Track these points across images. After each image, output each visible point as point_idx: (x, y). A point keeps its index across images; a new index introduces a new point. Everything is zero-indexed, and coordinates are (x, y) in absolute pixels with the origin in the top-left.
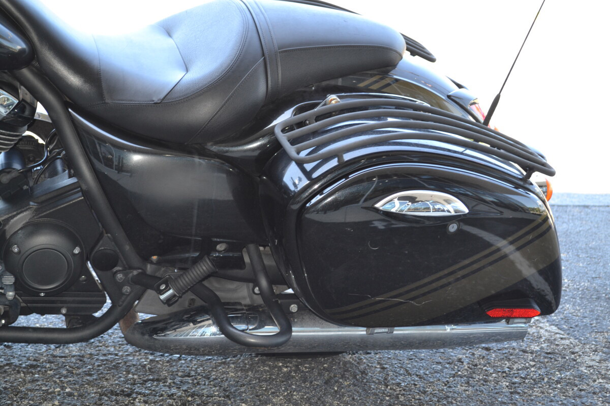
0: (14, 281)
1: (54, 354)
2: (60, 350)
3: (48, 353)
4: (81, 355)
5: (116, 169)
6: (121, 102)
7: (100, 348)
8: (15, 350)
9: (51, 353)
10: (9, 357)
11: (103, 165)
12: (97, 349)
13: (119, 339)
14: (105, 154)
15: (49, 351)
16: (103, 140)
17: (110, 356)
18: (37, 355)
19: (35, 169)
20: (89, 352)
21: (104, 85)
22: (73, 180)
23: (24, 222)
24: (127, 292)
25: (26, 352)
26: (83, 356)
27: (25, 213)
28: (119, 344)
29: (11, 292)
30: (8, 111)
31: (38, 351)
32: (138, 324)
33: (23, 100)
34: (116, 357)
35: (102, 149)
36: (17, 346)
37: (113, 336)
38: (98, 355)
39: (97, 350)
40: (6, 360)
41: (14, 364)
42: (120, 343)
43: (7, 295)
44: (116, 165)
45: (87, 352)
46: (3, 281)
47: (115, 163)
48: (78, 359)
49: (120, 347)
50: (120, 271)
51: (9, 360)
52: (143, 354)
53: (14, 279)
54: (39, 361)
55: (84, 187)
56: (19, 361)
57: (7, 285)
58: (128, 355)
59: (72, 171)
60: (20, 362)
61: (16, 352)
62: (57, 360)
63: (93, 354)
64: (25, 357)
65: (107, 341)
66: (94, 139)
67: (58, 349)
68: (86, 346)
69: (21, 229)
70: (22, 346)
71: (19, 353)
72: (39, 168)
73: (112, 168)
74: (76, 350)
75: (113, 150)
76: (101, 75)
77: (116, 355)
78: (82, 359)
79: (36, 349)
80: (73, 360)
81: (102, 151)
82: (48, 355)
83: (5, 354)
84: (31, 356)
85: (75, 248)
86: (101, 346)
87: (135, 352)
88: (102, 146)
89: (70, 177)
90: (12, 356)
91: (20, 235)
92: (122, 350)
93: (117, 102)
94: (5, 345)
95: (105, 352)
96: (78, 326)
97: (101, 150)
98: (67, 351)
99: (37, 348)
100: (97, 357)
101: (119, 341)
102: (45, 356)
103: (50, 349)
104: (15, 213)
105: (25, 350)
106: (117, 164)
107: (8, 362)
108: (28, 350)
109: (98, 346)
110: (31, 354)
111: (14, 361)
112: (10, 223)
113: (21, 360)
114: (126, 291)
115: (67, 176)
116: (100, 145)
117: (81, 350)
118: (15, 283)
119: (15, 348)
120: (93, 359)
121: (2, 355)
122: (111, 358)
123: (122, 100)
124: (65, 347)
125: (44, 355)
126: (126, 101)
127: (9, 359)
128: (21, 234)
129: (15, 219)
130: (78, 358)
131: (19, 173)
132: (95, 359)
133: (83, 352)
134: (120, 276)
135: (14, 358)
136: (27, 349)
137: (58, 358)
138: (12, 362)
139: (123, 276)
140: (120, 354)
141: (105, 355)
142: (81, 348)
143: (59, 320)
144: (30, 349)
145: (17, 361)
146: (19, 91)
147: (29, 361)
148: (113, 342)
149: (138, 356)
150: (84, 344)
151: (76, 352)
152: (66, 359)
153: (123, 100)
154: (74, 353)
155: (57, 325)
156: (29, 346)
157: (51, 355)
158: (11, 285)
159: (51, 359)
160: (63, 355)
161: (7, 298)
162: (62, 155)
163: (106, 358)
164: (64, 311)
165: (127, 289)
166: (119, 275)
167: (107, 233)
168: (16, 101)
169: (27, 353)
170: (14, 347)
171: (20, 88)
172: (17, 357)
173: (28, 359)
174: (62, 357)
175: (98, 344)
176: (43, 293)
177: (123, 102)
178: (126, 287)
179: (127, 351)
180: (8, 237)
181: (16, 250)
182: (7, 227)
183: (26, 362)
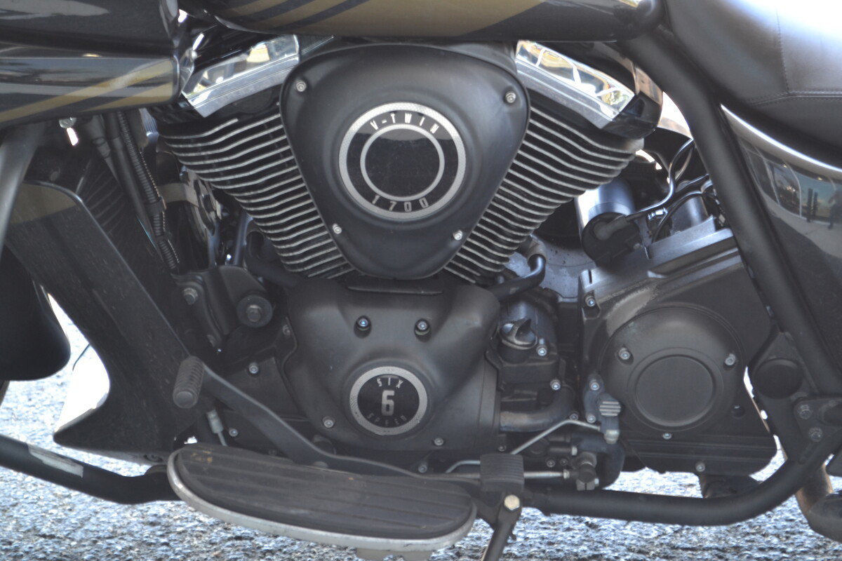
0: (619, 411)
1: (673, 542)
2: (681, 536)
3: (662, 541)
4: (721, 547)
5: (804, 215)
6: (819, 93)
7: (753, 537)
8: (605, 533)
9: (667, 541)
10: (596, 544)
11: (779, 205)
12: (747, 538)
13: (785, 523)
14: (782, 183)
15: (664, 537)
16: (777, 158)
17: (772, 553)
18: (643, 543)
19: (653, 215)
20: (734, 544)
21: (786, 63)
22: (725, 234)
23: (639, 308)
24: (816, 437)
25: (623, 537)
26: (723, 550)
27: (640, 292)
28: (787, 532)
29: (612, 429)
30: (618, 113)
31: (645, 537)
32: (833, 496)
33: (641, 93)
34: (784, 555)
35: (776, 174)
36: (609, 525)
37: (774, 517)
38: (750, 549)
39: (747, 541)
40: (591, 549)
41: (606, 557)
42: (788, 529)
43: (606, 435)
44: (803, 207)
45: (730, 542)
46: (601, 410)
47: (803, 202)
48: (716, 555)
49: (787, 538)
50: (804, 399)
51: (596, 549)
52: (831, 553)
53: (619, 407)
54: (648, 553)
55: (746, 247)
56: (614, 551)
57: (606, 418)
58: (805, 552)
59: (722, 219)
60: (616, 555)
61: (607, 535)
62: (678, 554)
63: (742, 547)
64: (623, 545)
65: (765, 525)
66: (762, 156)
67: (678, 535)
68: (727, 533)
69: (634, 319)
70: (615, 526)
71: (612, 538)
72: (659, 212)
73: (798, 213)
74: (711, 539)
75: (796, 176)
76: (780, 46)
77: (783, 551)
78: (721, 554)
79: (641, 533)
80: (707, 555)
81: (776, 179)
82: (662, 544)
83: (588, 539)
84: (634, 544)
85: (727, 356)
86: (753, 534)
87: (816, 548)
88: (775, 169)
89: (718, 227)
90: (600, 542)
91: (634, 331)
92: (792, 543)
93: (810, 93)
94: (587, 523)
95: (763, 545)
96: (724, 495)
97: (775, 177)
98: (695, 539)
99: (642, 530)
100: (749, 552)
101: (785, 527)
102: (657, 546)
103: (664, 534)
104: (623, 291)
105: (622, 534)
106: (805, 205)
107: (596, 553)
108: (628, 534)
109: (748, 534)
110: (632, 540)
111: (605, 552)
112: (615, 309)
113: (617, 551)
114: (816, 435)
115: (712, 227)
116: (772, 167)
117: (720, 539)
118: (620, 415)
119: (605, 530)
120: (742, 555)
121: (584, 540)
122: (774, 555)
123: (819, 90)
124: (691, 532)
125: (655, 544)
126: (827, 90)
127: (597, 547)
128: (633, 329)
129: (623, 302)
130: (716, 552)
131: (628, 221)
132: (745, 557)
133: (723, 542)
134: (804, 408)
135: (604, 545)
136: (625, 532)
137: (680, 551)
138: (602, 552)
139: (810, 409)
140: (790, 549)
141: (762, 550)
142: (719, 536)
143: (675, 483)
144: (631, 533)
145: (610, 552)
146: (635, 76)
147: (631, 554)
148: (775, 527)
149: (822, 555)
150: (723, 528)
151: (711, 542)
152: (694, 553)
153: (823, 90)
154: (707, 544)
155: (673, 491)
156: (629, 527)
157: (668, 544)
158: (615, 417)
159: (669, 551)
160: (688, 546)
161: (605, 441)
162: (703, 189)
163: (766, 556)
164: (700, 468)
165: (816, 433)
166: (802, 407)
167: (782, 331)
168: (631, 95)
169: (625, 539)
170: (603, 527)
171: (635, 71)
172: (609, 545)
173: (629, 550)
174: (686, 549)
175: (748, 530)
176: (669, 433)
177: (823, 93)
178: (814, 429)
179: (802, 545)
180: (611, 333)
181: (625, 355)
182: (608, 316)
183: (625, 555)
